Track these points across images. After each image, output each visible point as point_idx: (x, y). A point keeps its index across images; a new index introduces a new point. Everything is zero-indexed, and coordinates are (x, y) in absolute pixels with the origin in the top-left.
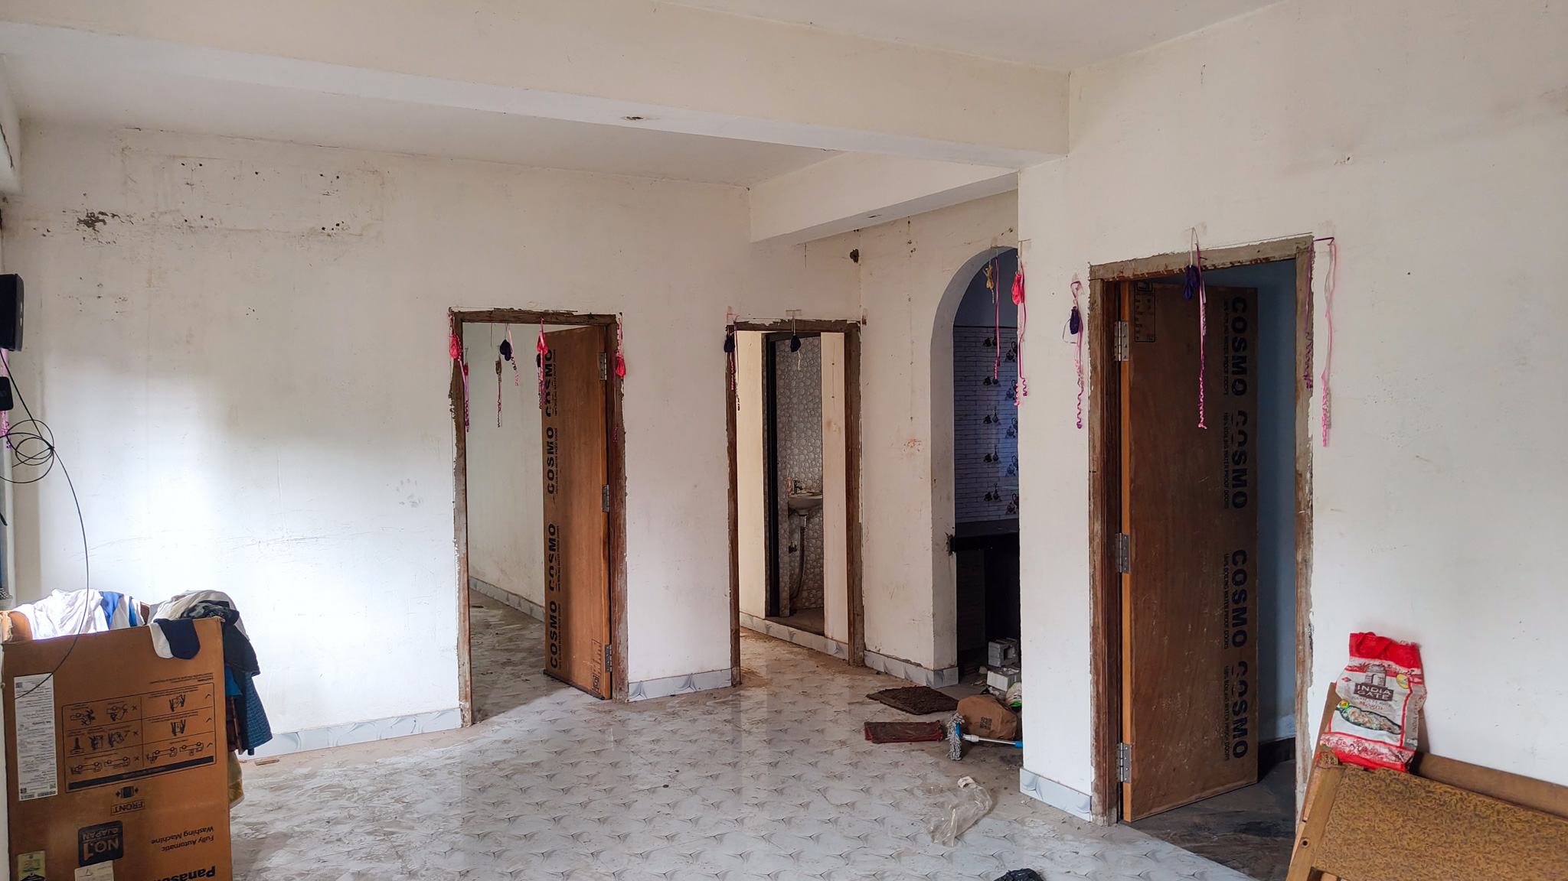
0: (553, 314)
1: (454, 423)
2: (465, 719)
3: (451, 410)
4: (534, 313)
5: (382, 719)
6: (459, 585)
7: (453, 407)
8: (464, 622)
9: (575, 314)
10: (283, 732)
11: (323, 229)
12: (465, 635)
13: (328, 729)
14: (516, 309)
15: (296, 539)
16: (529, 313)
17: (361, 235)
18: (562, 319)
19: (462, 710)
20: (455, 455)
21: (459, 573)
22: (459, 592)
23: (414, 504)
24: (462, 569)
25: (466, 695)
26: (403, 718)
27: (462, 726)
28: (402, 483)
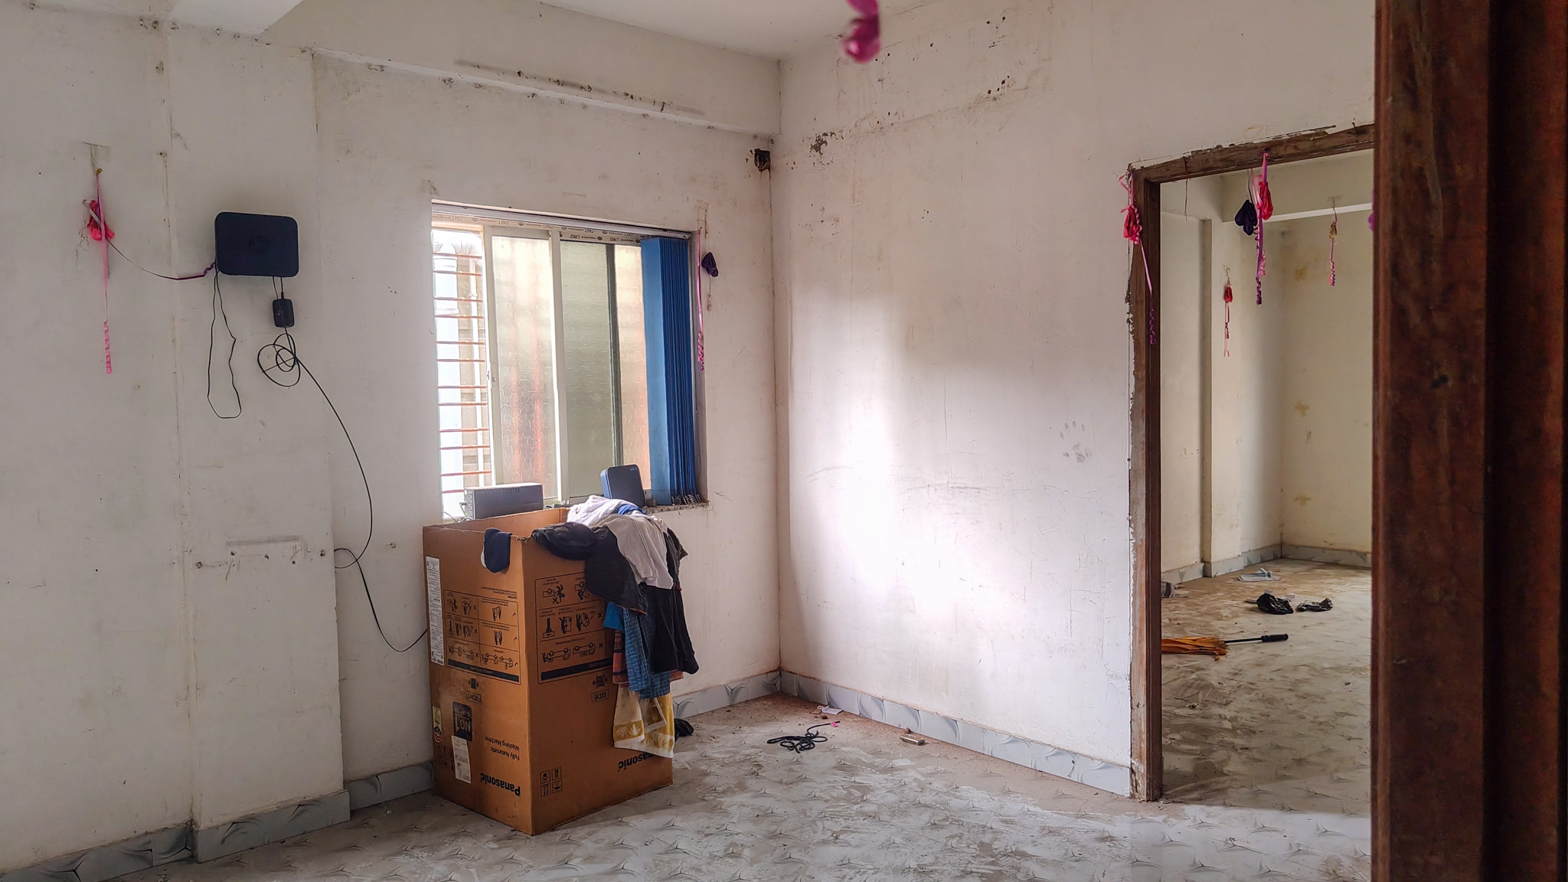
0: (1289, 141)
1: (1132, 340)
2: (1139, 789)
3: (1128, 321)
4: (1256, 147)
5: (1037, 743)
6: (1135, 585)
7: (1131, 315)
8: (1140, 642)
9: (1329, 131)
10: (946, 714)
11: (989, 92)
12: (1141, 662)
13: (984, 729)
14: (1226, 145)
15: (959, 487)
16: (1248, 148)
17: (1027, 88)
18: (1305, 146)
19: (1132, 771)
20: (1132, 390)
21: (1135, 568)
22: (1134, 595)
23: (1080, 458)
24: (1140, 564)
25: (1141, 753)
26: (1060, 752)
27: (1132, 796)
28: (1067, 426)
